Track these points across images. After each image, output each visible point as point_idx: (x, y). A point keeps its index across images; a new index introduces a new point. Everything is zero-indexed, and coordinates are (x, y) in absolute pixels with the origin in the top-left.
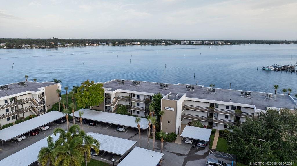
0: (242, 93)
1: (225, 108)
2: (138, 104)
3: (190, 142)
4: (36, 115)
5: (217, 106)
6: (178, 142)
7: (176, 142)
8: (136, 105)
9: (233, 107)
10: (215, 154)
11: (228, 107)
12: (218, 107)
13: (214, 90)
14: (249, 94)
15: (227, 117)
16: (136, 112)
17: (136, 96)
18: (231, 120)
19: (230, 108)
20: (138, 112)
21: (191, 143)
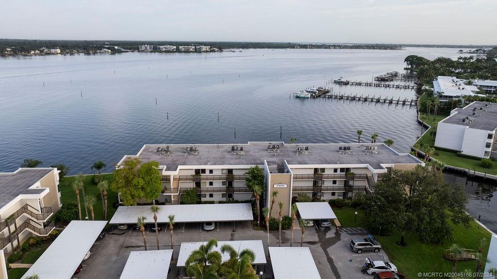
0: (340, 148)
1: (332, 172)
2: (211, 184)
3: (311, 224)
4: (40, 235)
5: (323, 170)
6: (296, 226)
7: (294, 228)
8: (208, 185)
9: (342, 170)
10: (345, 231)
11: (335, 170)
12: (324, 172)
13: (307, 149)
14: (349, 148)
15: (334, 182)
16: (208, 196)
17: (207, 173)
18: (340, 184)
19: (339, 171)
20: (211, 196)
21: (313, 225)
